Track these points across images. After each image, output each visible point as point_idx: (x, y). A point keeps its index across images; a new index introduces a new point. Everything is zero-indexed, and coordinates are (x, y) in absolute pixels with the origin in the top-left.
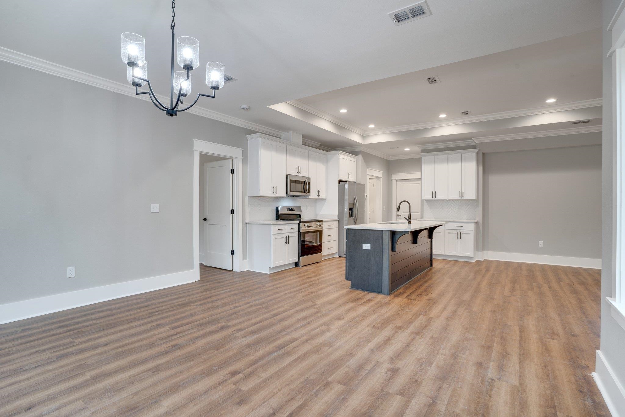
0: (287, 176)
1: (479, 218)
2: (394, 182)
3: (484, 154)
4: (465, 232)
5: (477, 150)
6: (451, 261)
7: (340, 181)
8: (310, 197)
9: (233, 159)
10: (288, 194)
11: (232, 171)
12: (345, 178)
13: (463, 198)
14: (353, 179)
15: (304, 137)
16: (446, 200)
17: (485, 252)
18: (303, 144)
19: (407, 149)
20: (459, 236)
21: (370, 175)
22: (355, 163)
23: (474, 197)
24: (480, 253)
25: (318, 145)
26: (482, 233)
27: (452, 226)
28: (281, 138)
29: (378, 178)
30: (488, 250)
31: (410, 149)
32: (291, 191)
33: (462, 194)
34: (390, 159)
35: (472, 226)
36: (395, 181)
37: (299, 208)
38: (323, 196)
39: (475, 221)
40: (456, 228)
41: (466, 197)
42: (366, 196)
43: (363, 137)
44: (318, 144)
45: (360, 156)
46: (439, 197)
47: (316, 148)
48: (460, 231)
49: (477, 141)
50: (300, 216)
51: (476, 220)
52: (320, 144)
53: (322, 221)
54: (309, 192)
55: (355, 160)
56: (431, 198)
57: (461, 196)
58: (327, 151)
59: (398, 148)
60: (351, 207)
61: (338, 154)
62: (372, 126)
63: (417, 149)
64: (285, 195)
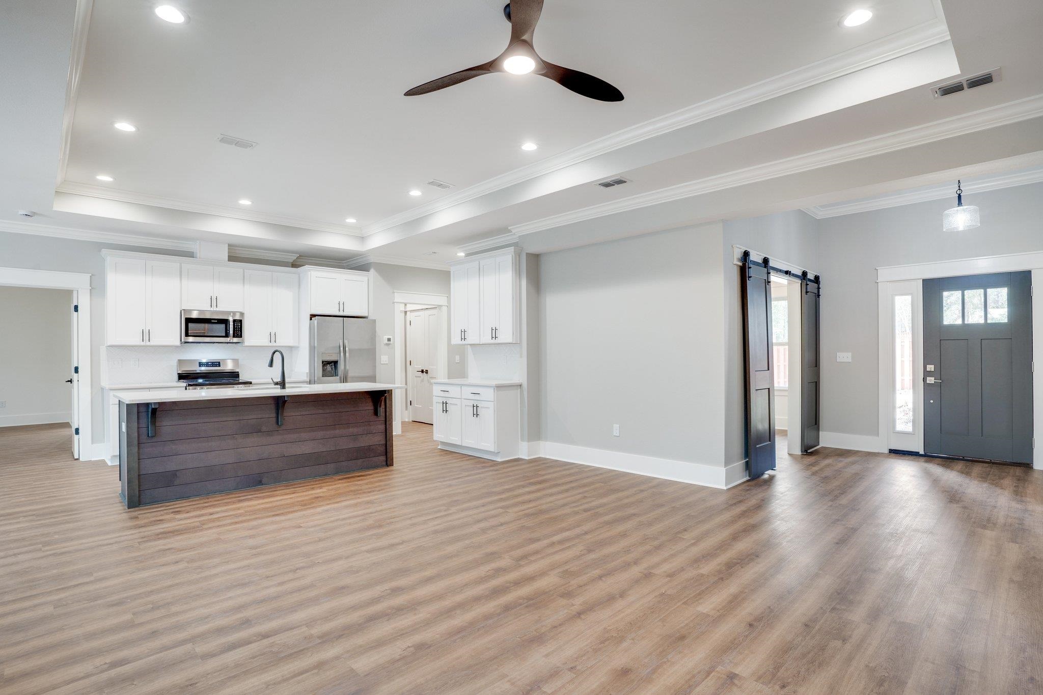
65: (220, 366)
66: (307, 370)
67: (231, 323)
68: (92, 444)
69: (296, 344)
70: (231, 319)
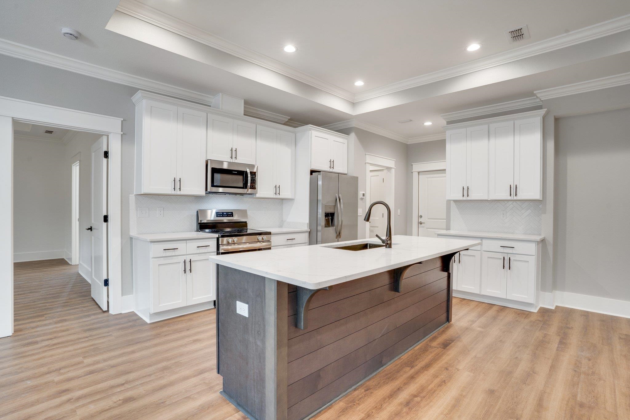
0: (207, 162)
1: (547, 232)
2: (415, 175)
3: (557, 120)
4: (518, 257)
5: (543, 111)
6: (490, 308)
7: (312, 172)
8: (258, 195)
9: (108, 136)
10: (209, 190)
11: (106, 154)
12: (323, 166)
13: (515, 198)
14: (339, 168)
15: (246, 103)
16: (487, 201)
17: (558, 293)
18: (244, 115)
19: (428, 124)
20: (507, 264)
21: (371, 164)
22: (346, 145)
23: (536, 195)
24: (547, 294)
25: (287, 120)
26: (552, 261)
27: (495, 246)
28: (210, 106)
29: (389, 169)
30: (563, 289)
31: (433, 123)
32: (213, 185)
33: (514, 190)
34: (410, 142)
35: (532, 249)
36: (417, 174)
37: (244, 212)
38: (284, 194)
39: (538, 238)
40: (502, 250)
41: (522, 195)
42: (364, 195)
43: (354, 104)
44: (286, 118)
45: (353, 135)
46: (474, 196)
47: (284, 124)
48: (509, 256)
49: (544, 95)
50: (244, 224)
51: (540, 235)
52: (290, 118)
53: (269, 233)
54: (253, 187)
55: (345, 141)
56: (461, 198)
57: (512, 193)
58: (295, 127)
59: (411, 121)
60: (330, 211)
61: (310, 130)
62: (359, 83)
63: (441, 121)
64: (203, 193)
65: (233, 216)
66: (307, 221)
67: (249, 175)
68: (122, 296)
69: (293, 197)
70: (248, 171)
